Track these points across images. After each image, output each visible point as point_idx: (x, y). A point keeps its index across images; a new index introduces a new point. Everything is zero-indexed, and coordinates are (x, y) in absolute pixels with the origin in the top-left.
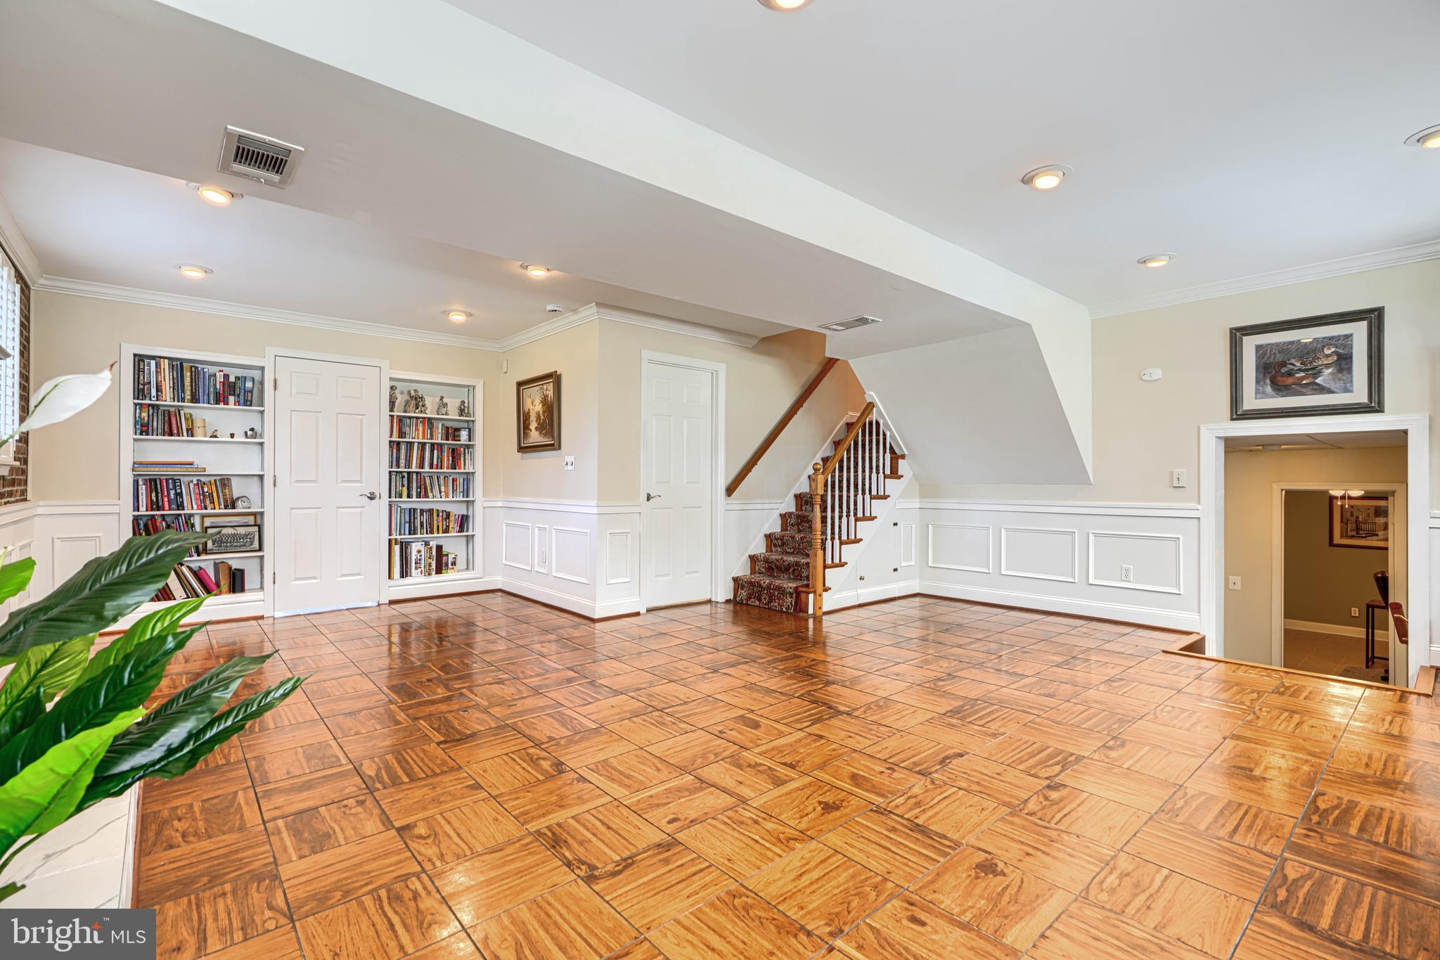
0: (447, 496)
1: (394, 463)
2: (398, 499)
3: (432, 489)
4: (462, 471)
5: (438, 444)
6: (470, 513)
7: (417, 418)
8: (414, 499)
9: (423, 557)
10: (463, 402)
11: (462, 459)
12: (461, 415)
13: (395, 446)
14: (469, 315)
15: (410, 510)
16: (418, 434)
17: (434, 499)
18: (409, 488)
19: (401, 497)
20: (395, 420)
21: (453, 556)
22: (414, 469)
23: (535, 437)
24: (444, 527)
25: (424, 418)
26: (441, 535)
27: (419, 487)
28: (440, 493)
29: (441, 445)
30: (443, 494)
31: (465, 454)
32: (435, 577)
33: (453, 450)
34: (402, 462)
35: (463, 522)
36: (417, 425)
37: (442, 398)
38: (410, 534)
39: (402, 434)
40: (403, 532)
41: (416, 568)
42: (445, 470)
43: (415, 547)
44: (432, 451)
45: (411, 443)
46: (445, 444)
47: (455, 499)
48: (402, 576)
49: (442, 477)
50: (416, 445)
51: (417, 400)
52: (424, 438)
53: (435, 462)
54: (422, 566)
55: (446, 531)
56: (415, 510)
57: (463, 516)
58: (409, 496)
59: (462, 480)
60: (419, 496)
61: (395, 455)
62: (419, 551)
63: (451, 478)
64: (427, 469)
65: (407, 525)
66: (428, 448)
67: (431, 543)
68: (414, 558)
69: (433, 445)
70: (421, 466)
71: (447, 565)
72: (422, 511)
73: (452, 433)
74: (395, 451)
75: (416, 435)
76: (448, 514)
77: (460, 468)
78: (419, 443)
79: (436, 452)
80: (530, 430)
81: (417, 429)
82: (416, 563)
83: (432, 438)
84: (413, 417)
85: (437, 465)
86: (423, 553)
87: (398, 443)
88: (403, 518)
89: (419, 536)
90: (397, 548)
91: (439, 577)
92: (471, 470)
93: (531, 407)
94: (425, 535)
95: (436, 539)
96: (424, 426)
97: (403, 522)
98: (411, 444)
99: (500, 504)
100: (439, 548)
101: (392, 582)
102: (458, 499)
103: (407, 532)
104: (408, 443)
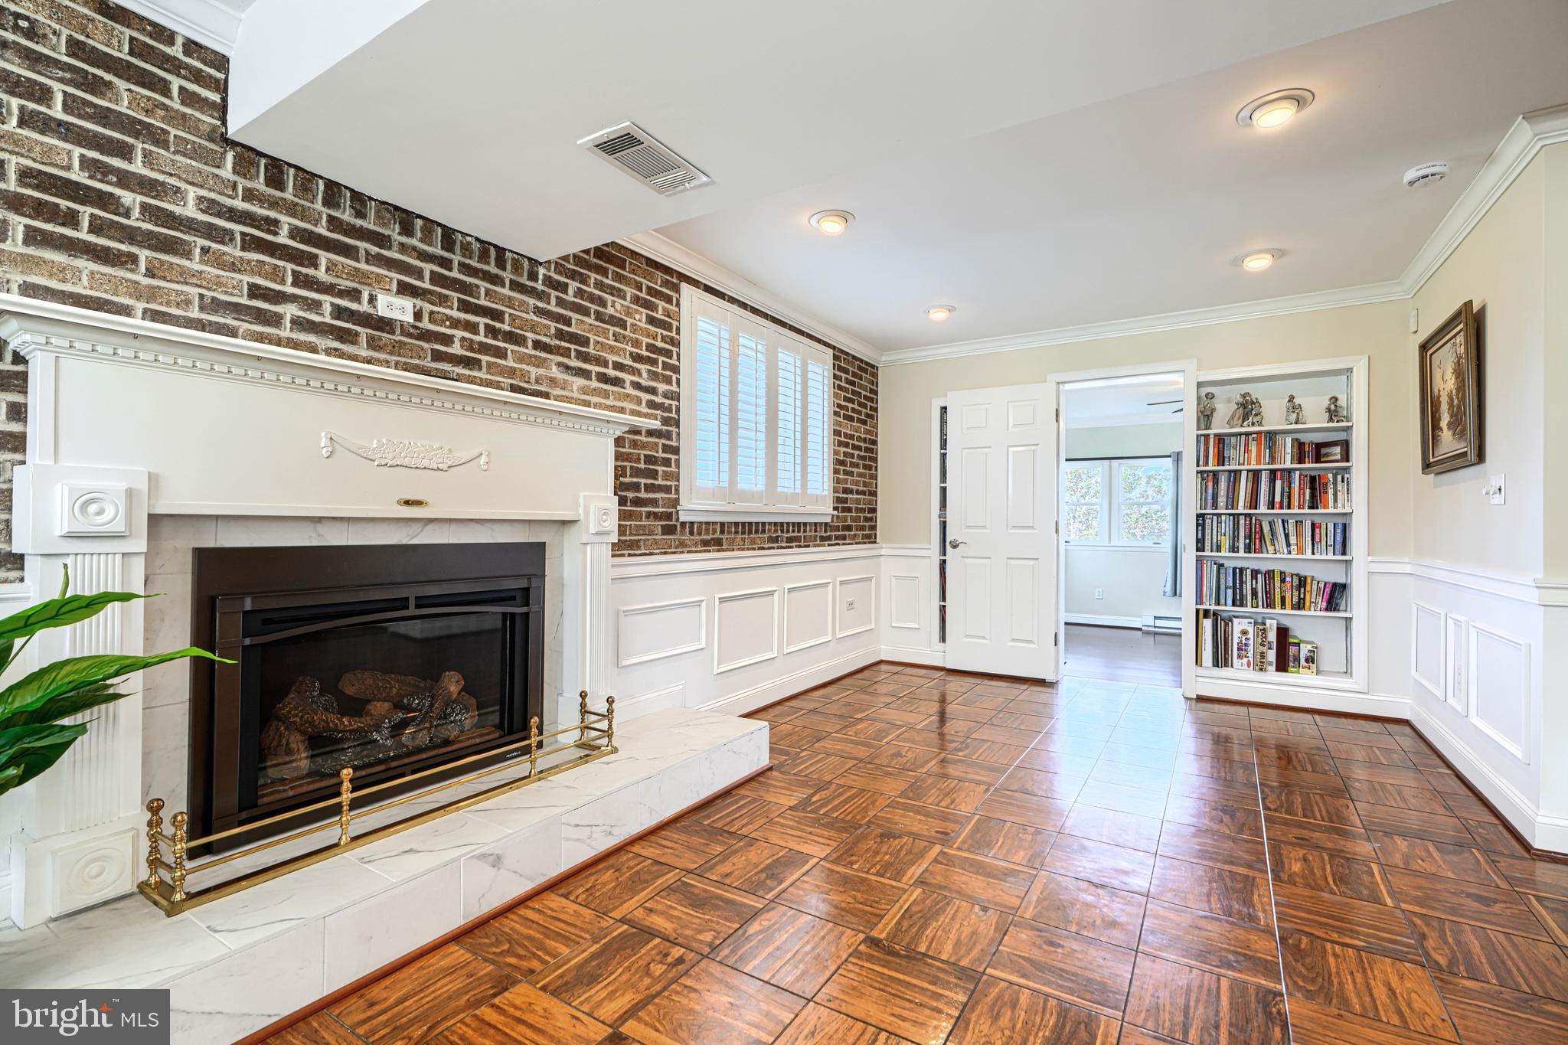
0: (1301, 551)
1: (1210, 501)
2: (1215, 554)
3: (1272, 540)
4: (1331, 510)
5: (1282, 470)
6: (1349, 582)
7: (1247, 434)
8: (1242, 554)
9: (1251, 642)
10: (1334, 400)
11: (1331, 491)
12: (1331, 420)
13: (1210, 478)
14: (1278, 254)
15: (1234, 569)
16: (1249, 458)
17: (1278, 556)
18: (1235, 537)
19: (1219, 549)
20: (1212, 441)
21: (1309, 647)
22: (1241, 509)
23: (1448, 443)
24: (1295, 599)
25: (1259, 433)
26: (1288, 611)
27: (1249, 536)
28: (1288, 545)
29: (1290, 471)
30: (1293, 547)
31: (1335, 483)
32: (1272, 675)
33: (1313, 479)
34: (1222, 500)
35: (1336, 595)
36: (1247, 445)
37: (1291, 399)
38: (1234, 604)
39: (1221, 460)
40: (1222, 601)
41: (1239, 657)
42: (1296, 511)
43: (1238, 626)
44: (1272, 481)
45: (1235, 471)
46: (1295, 470)
47: (1317, 556)
48: (1216, 664)
49: (1292, 522)
50: (1244, 475)
51: (1248, 408)
52: (1258, 462)
53: (1278, 498)
54: (1250, 654)
55: (1300, 605)
56: (1241, 570)
57: (1335, 585)
58: (1234, 549)
59: (1331, 527)
60: (1248, 549)
61: (1210, 491)
62: (1244, 632)
63: (1309, 523)
64: (1263, 509)
65: (1230, 592)
66: (1264, 478)
67: (1268, 622)
68: (1236, 641)
69: (1273, 472)
70: (1254, 503)
71: (1297, 659)
72: (1255, 573)
73: (1312, 451)
74: (1210, 484)
75: (1248, 459)
76: (1302, 581)
77: (1326, 507)
78: (1249, 471)
79: (1278, 483)
80: (1441, 429)
81: (1247, 450)
82: (1239, 649)
83: (1273, 459)
84: (1240, 434)
85: (1281, 503)
86: (1251, 635)
87: (1215, 474)
88: (1222, 581)
89: (1249, 609)
90: (1207, 624)
91: (1282, 677)
92: (1348, 510)
93: (1442, 386)
94: (1260, 610)
95: (1278, 616)
96: (1259, 444)
97: (1222, 587)
98: (1236, 473)
99: (1408, 569)
100: (1283, 633)
101: (1200, 671)
102: (1324, 557)
103: (1230, 601)
104: (1230, 471)
